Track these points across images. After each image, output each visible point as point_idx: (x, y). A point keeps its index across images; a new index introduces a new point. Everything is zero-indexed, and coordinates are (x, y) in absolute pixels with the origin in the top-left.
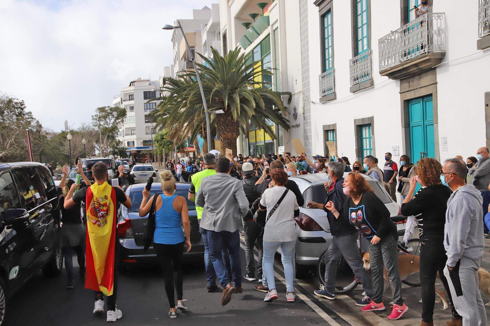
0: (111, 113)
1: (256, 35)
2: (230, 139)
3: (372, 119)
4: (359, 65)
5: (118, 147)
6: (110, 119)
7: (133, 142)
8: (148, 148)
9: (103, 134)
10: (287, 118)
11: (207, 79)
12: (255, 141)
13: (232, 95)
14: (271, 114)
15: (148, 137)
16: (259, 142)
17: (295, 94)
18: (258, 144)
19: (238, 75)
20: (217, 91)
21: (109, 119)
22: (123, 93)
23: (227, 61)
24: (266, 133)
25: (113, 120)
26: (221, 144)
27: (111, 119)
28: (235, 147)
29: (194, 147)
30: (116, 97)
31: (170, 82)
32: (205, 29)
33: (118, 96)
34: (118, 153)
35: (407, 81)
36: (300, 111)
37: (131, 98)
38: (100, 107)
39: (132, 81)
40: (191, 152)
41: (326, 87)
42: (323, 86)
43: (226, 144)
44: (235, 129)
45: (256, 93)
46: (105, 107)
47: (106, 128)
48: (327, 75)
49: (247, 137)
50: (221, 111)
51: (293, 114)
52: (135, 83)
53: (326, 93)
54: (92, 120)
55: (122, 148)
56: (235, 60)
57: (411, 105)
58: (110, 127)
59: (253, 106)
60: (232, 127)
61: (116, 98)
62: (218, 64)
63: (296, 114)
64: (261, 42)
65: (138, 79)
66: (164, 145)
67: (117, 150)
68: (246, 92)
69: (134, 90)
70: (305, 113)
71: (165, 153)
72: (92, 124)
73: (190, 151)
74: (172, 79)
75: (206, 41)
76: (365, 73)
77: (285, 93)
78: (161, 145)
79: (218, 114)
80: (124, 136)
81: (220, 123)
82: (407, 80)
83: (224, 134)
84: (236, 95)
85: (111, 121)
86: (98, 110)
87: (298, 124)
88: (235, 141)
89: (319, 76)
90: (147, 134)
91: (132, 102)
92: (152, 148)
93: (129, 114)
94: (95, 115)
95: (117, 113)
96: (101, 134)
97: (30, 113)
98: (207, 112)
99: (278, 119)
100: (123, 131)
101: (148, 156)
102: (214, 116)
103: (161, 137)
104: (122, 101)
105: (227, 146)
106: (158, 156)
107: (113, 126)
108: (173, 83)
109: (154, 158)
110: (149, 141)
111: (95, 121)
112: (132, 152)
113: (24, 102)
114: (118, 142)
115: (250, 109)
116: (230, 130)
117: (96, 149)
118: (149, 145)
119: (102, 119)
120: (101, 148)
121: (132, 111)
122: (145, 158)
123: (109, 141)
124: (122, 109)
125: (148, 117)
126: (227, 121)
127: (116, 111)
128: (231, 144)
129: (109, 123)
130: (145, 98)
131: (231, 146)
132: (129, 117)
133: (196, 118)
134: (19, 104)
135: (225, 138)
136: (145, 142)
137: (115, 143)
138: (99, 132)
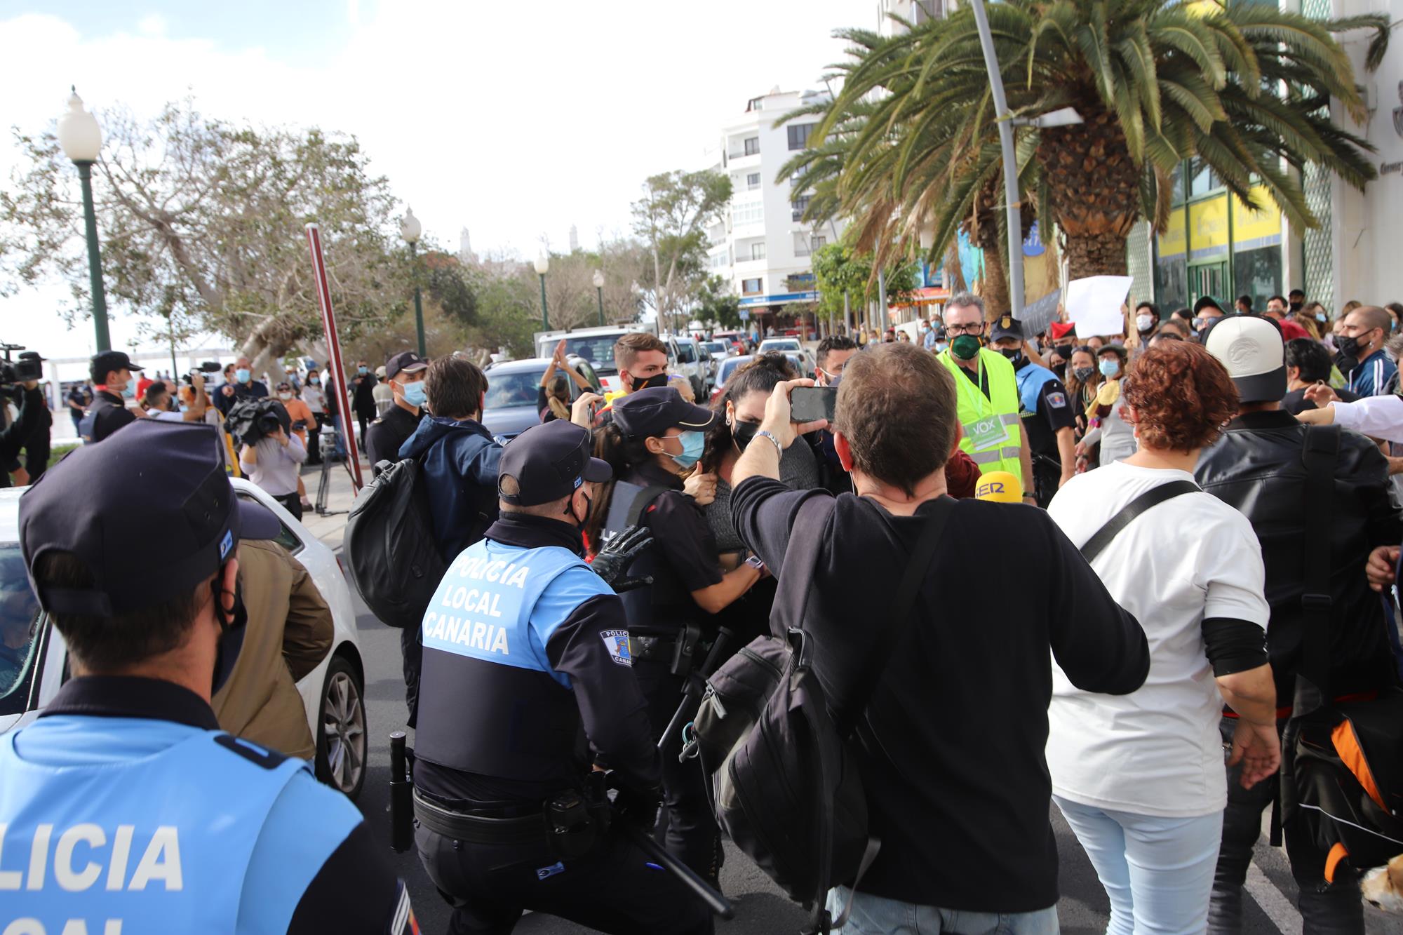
0: (686, 192)
2: (1097, 236)
5: (715, 295)
6: (684, 209)
7: (760, 281)
8: (804, 296)
9: (663, 256)
10: (1359, 132)
12: (1184, 250)
13: (1115, 47)
15: (804, 264)
16: (1204, 252)
18: (1195, 261)
20: (1050, 32)
21: (681, 209)
22: (728, 134)
25: (692, 212)
26: (1048, 265)
27: (687, 210)
29: (944, 286)
31: (856, 42)
34: (716, 313)
37: (750, 148)
38: (653, 175)
39: (755, 97)
40: (933, 302)
43: (1081, 260)
44: (1120, 198)
45: (1223, 29)
46: (669, 174)
47: (673, 240)
49: (1161, 229)
50: (1067, 116)
51: (1392, 114)
52: (763, 102)
54: (631, 215)
55: (725, 300)
58: (684, 234)
59: (1215, 80)
60: (1107, 186)
65: (772, 89)
66: (847, 281)
67: (712, 307)
69: (759, 123)
71: (850, 309)
72: (632, 227)
73: (930, 301)
77: (1355, 19)
78: (834, 284)
79: (1050, 134)
80: (732, 265)
81: (1055, 175)
83: (1076, 217)
84: (1137, 42)
85: (686, 214)
86: (647, 184)
88: (1119, 246)
90: (798, 254)
91: (752, 161)
92: (814, 298)
93: (741, 196)
94: (641, 201)
95: (705, 190)
96: (659, 258)
97: (383, 180)
98: (1003, 121)
99: (1322, 139)
100: (731, 247)
101: (802, 320)
102: (1028, 152)
103: (835, 255)
104: (726, 158)
105: (1087, 267)
106: (831, 320)
107: (693, 230)
108: (868, 46)
109: (818, 326)
110: (806, 276)
111: (640, 219)
112: (755, 312)
113: (358, 141)
114: (715, 281)
115: (1201, 99)
116: (1098, 200)
117: (646, 304)
118: (806, 288)
119: (659, 210)
120: (660, 299)
121: (756, 188)
122: (795, 326)
123: (686, 278)
124: (721, 179)
125: (800, 204)
126: (1086, 163)
127: (701, 185)
128: (1102, 258)
129: (680, 224)
130: (793, 145)
131: (1104, 267)
132: (747, 205)
133: (957, 151)
134: (343, 149)
135: (1079, 237)
136: (794, 280)
137: (704, 284)
138: (654, 253)
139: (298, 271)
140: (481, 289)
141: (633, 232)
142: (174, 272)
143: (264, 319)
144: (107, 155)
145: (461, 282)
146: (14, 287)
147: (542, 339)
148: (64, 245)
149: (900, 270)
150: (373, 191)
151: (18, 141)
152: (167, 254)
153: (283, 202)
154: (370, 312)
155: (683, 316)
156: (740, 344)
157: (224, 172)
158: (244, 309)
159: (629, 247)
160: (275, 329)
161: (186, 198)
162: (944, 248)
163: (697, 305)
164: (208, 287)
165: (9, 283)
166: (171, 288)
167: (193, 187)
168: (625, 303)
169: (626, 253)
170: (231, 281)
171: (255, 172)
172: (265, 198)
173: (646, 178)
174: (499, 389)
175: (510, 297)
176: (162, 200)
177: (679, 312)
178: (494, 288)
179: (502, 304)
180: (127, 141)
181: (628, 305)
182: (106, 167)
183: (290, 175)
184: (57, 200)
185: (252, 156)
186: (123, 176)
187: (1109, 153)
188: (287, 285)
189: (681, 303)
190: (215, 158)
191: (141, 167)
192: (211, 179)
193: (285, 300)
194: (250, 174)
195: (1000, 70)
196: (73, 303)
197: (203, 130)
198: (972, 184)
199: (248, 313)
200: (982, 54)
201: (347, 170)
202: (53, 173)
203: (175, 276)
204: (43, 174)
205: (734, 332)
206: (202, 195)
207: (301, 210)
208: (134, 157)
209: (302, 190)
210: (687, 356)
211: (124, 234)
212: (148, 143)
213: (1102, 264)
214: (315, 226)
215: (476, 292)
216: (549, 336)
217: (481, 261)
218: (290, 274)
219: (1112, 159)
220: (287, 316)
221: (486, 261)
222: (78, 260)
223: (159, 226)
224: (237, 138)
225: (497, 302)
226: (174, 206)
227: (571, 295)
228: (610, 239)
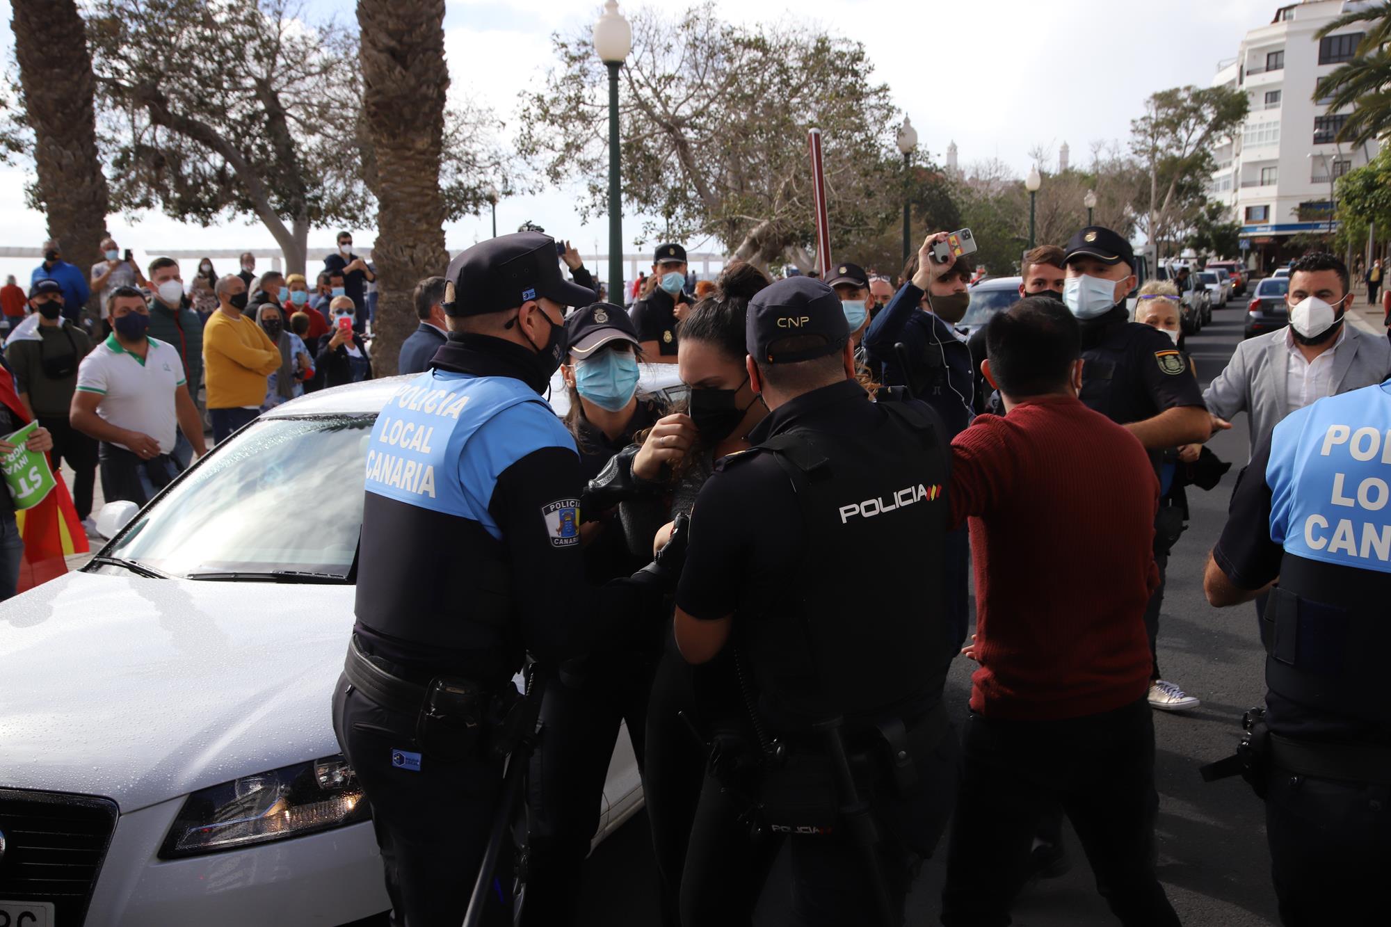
0: (1195, 110)
5: (1214, 223)
6: (1191, 128)
7: (1266, 208)
8: (1317, 226)
9: (1162, 178)
15: (1322, 192)
21: (1187, 128)
22: (1248, 48)
25: (1199, 132)
27: (1193, 130)
30: (1223, 64)
33: (1228, 63)
34: (1212, 241)
37: (1272, 63)
38: (1160, 90)
46: (1177, 90)
47: (1174, 160)
52: (1294, 12)
54: (1131, 134)
55: (1225, 227)
58: (1187, 155)
61: (1226, 67)
67: (1208, 235)
69: (1287, 34)
71: (1375, 243)
72: (1130, 147)
78: (1360, 213)
80: (1236, 190)
85: (1193, 134)
86: (1153, 101)
90: (1315, 180)
91: (1275, 77)
92: (1330, 228)
93: (1258, 116)
94: (1143, 119)
95: (1217, 108)
96: (1157, 180)
97: (884, 89)
100: (1237, 172)
103: (1366, 180)
104: (1242, 74)
107: (1198, 151)
110: (1323, 204)
111: (1140, 138)
112: (1257, 241)
113: (864, 50)
114: (1214, 207)
117: (1137, 228)
118: (1321, 217)
119: (1161, 129)
120: (1153, 224)
121: (1273, 107)
123: (1183, 203)
124: (1236, 96)
125: (1324, 125)
127: (1212, 103)
129: (1185, 144)
130: (1324, 59)
132: (1261, 126)
134: (848, 57)
136: (1308, 210)
137: (1202, 210)
138: (1151, 174)
139: (796, 177)
140: (965, 206)
141: (1130, 151)
142: (680, 175)
143: (759, 223)
144: (630, 62)
145: (947, 198)
146: (540, 185)
148: (586, 146)
150: (873, 100)
151: (556, 46)
152: (674, 159)
153: (786, 108)
154: (860, 220)
155: (1176, 243)
156: (1238, 276)
157: (733, 78)
158: (742, 213)
159: (1125, 167)
160: (768, 233)
161: (697, 104)
163: (1191, 231)
164: (708, 189)
165: (537, 182)
166: (675, 190)
167: (704, 93)
169: (1122, 174)
170: (729, 184)
171: (762, 79)
172: (769, 105)
173: (1150, 94)
174: (983, 306)
175: (995, 215)
176: (675, 106)
177: (1172, 239)
178: (979, 205)
179: (986, 222)
180: (648, 48)
182: (629, 73)
183: (794, 82)
184: (584, 103)
185: (760, 62)
186: (642, 80)
188: (784, 190)
189: (1175, 229)
190: (726, 65)
191: (658, 74)
192: (720, 86)
193: (780, 205)
194: (758, 80)
196: (589, 201)
197: (719, 37)
199: (745, 217)
201: (850, 79)
202: (582, 78)
203: (679, 179)
204: (574, 78)
205: (1231, 262)
206: (712, 100)
207: (803, 117)
208: (654, 62)
209: (804, 97)
211: (638, 137)
212: (668, 49)
214: (818, 131)
215: (961, 207)
217: (967, 178)
218: (787, 180)
220: (781, 221)
221: (972, 178)
222: (598, 161)
223: (670, 129)
224: (748, 45)
225: (981, 219)
226: (685, 111)
227: (1060, 215)
228: (1104, 157)
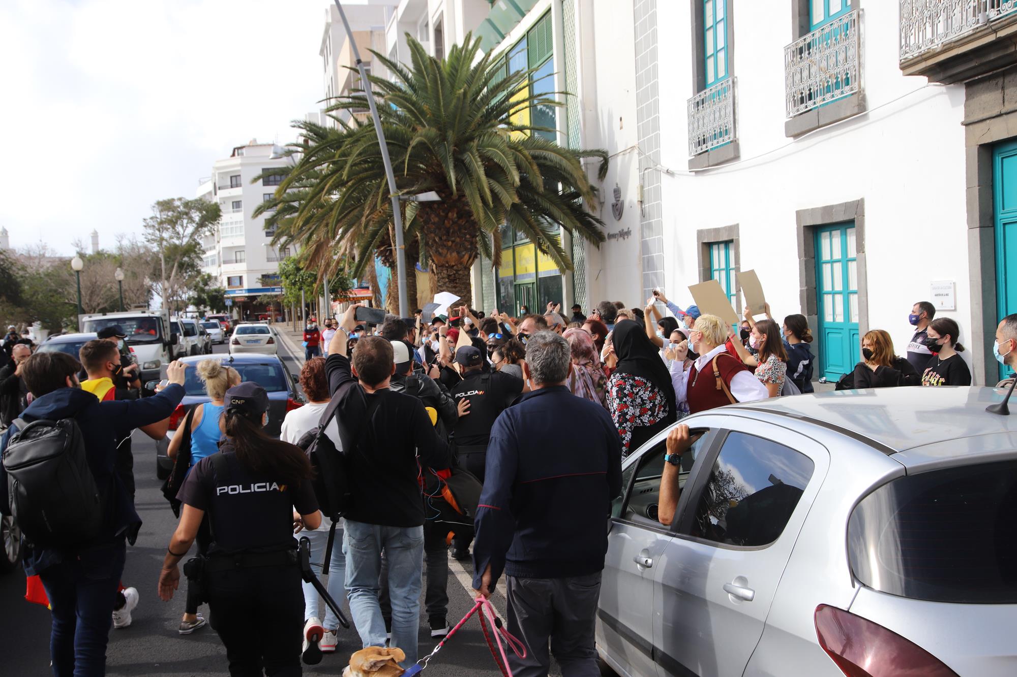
0: (187, 214)
1: (516, 15)
2: (453, 266)
3: (858, 206)
4: (818, 56)
5: (207, 288)
6: (185, 225)
7: (241, 278)
8: (273, 290)
9: (168, 258)
10: (597, 215)
11: (398, 116)
12: (512, 274)
13: (459, 156)
14: (556, 205)
15: (273, 268)
16: (523, 276)
17: (617, 155)
18: (519, 282)
19: (474, 106)
20: (421, 144)
21: (182, 226)
22: (218, 171)
23: (446, 69)
24: (539, 253)
25: (191, 229)
26: (430, 280)
27: (187, 227)
28: (465, 288)
29: (370, 287)
30: (203, 180)
31: (308, 131)
32: (393, 17)
33: (206, 180)
34: (207, 300)
35: (997, 84)
36: (631, 196)
37: (234, 182)
38: (161, 200)
39: (239, 146)
40: (363, 299)
41: (708, 129)
42: (701, 126)
43: (443, 280)
44: (466, 244)
45: (520, 151)
46: (173, 200)
47: (176, 247)
48: (712, 96)
49: (497, 263)
50: (432, 196)
51: (613, 206)
52: (244, 151)
53: (709, 145)
54: (144, 228)
55: (214, 291)
56: (465, 68)
57: (1002, 158)
58: (184, 243)
59: (514, 180)
60: (458, 237)
61: (205, 183)
62: (424, 78)
63: (619, 205)
64: (528, 32)
65: (251, 142)
66: (303, 282)
67: (205, 296)
68: (495, 146)
69: (241, 165)
70: (646, 201)
71: (305, 301)
72: (144, 236)
73: (361, 297)
74: (314, 125)
75: (395, 45)
76: (837, 78)
77: (592, 151)
78: (294, 284)
79: (424, 205)
80: (220, 266)
81: (428, 229)
82: (994, 82)
83: (440, 254)
84: (472, 154)
85: (187, 230)
86: (157, 206)
87: (626, 230)
88: (466, 273)
89: (689, 101)
90: (269, 260)
91: (236, 192)
92: (280, 291)
93: (228, 217)
94: (152, 218)
95: (201, 213)
96: (166, 261)
98: (395, 197)
99: (575, 217)
100: (219, 253)
101: (272, 307)
102: (414, 212)
103: (295, 265)
104: (216, 189)
105: (447, 284)
106: (293, 308)
107: (191, 241)
108: (315, 134)
109: (284, 312)
110: (274, 276)
111: (151, 231)
112: (237, 300)
114: (206, 277)
115: (506, 190)
116: (454, 244)
117: (154, 292)
118: (275, 285)
119: (165, 225)
120: (165, 289)
121: (238, 211)
122: (266, 311)
123: (185, 275)
124: (213, 205)
126: (446, 222)
127: (198, 209)
128: (456, 280)
129: (182, 236)
130: (266, 182)
131: (458, 285)
132: (232, 223)
133: (367, 212)
135: (442, 266)
136: (266, 278)
137: (198, 279)
138: (161, 256)
140: (23, 279)
141: (144, 240)
145: (8, 273)
147: (85, 318)
149: (340, 276)
155: (183, 301)
156: (227, 323)
159: (142, 251)
162: (364, 267)
163: (192, 293)
168: (139, 293)
169: (140, 256)
173: (155, 201)
175: (47, 285)
177: (179, 299)
178: (33, 278)
179: (40, 290)
181: (141, 294)
187: (460, 216)
189: (181, 293)
195: (392, 165)
198: (380, 230)
200: (381, 154)
205: (221, 314)
210: (191, 331)
213: (456, 283)
215: (19, 280)
216: (90, 317)
219: (461, 221)
225: (36, 288)
227: (98, 286)
